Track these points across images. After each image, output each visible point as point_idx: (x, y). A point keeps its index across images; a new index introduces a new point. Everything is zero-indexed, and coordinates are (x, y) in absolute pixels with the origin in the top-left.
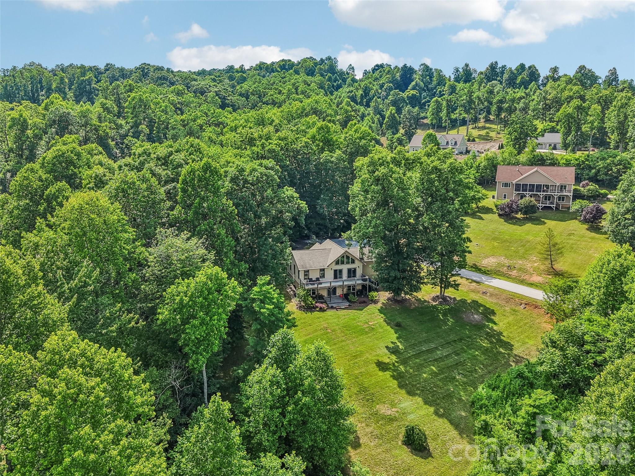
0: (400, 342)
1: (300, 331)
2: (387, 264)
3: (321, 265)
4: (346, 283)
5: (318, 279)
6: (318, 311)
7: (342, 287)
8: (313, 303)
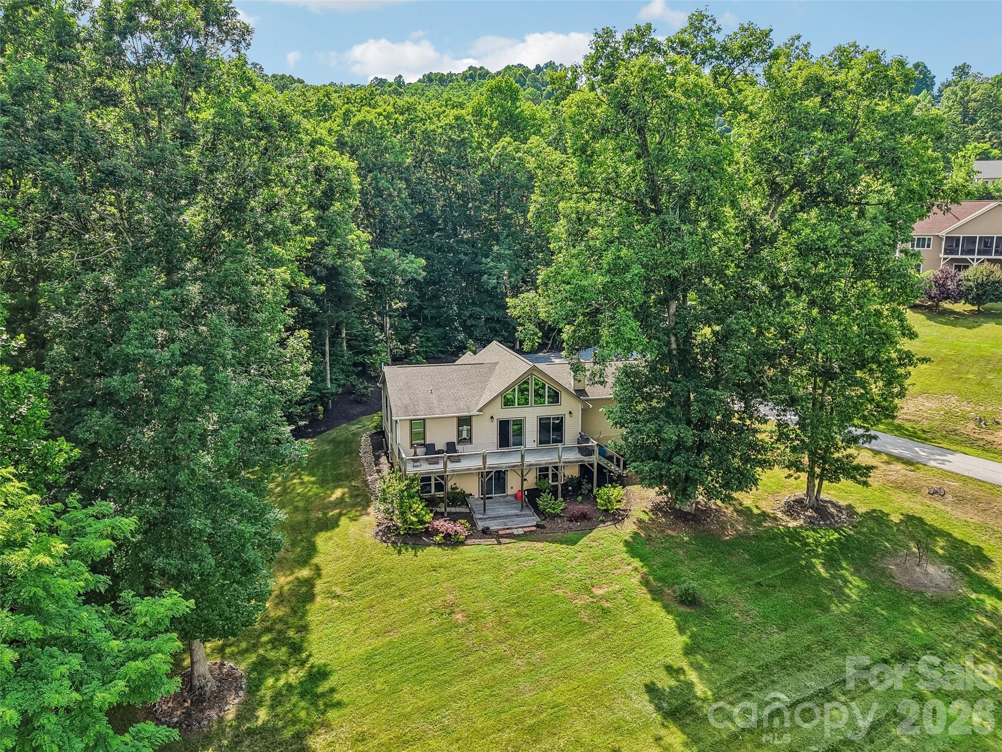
0: (698, 668)
1: (365, 615)
2: (654, 403)
3: (462, 405)
4: (530, 459)
5: (451, 447)
6: (439, 545)
7: (521, 470)
8: (428, 518)
